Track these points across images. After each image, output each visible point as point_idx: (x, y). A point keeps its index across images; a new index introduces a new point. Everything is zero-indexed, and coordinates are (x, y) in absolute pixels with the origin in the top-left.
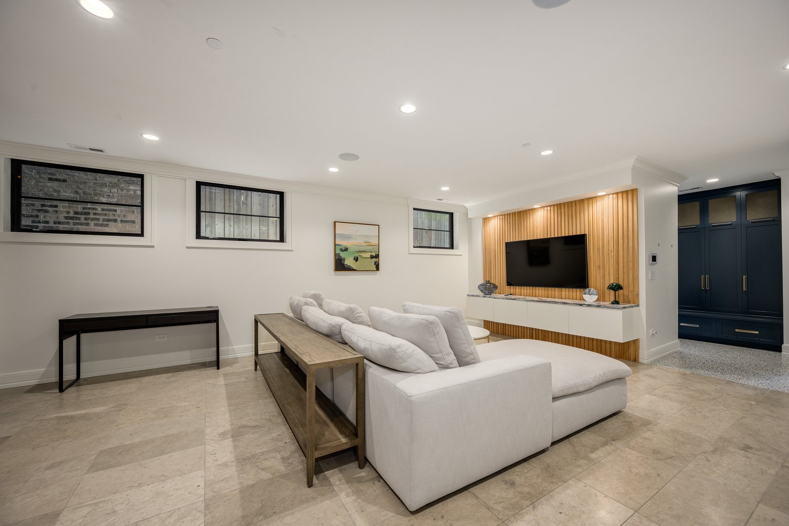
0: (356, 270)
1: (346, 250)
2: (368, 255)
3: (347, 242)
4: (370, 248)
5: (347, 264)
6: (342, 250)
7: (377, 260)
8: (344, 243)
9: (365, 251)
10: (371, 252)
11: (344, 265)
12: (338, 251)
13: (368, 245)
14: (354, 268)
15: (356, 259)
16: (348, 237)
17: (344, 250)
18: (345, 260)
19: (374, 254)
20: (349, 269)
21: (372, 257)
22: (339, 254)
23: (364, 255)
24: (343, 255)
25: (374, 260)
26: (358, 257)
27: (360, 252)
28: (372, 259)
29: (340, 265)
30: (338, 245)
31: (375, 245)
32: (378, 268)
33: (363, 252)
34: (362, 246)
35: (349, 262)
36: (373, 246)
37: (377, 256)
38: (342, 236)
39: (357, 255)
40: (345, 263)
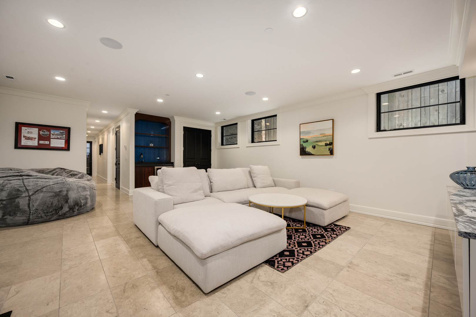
0: (314, 155)
1: (307, 141)
2: (323, 143)
3: (307, 136)
4: (325, 138)
5: (307, 151)
6: (304, 142)
7: (331, 146)
8: (305, 137)
9: (321, 141)
10: (326, 141)
11: (305, 151)
12: (302, 143)
13: (323, 136)
14: (312, 153)
15: (314, 147)
16: (308, 133)
17: (306, 142)
18: (306, 148)
19: (328, 142)
20: (309, 154)
21: (326, 145)
22: (302, 144)
23: (320, 144)
24: (305, 145)
25: (328, 147)
26: (315, 146)
27: (317, 142)
28: (326, 147)
29: (303, 152)
30: (302, 139)
31: (330, 136)
32: (332, 152)
33: (319, 141)
34: (318, 137)
35: (309, 149)
36: (327, 136)
37: (331, 144)
38: (304, 132)
39: (314, 144)
40: (306, 150)
